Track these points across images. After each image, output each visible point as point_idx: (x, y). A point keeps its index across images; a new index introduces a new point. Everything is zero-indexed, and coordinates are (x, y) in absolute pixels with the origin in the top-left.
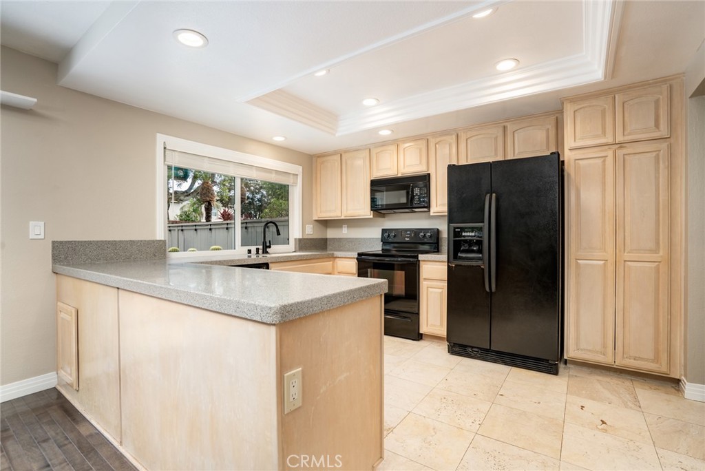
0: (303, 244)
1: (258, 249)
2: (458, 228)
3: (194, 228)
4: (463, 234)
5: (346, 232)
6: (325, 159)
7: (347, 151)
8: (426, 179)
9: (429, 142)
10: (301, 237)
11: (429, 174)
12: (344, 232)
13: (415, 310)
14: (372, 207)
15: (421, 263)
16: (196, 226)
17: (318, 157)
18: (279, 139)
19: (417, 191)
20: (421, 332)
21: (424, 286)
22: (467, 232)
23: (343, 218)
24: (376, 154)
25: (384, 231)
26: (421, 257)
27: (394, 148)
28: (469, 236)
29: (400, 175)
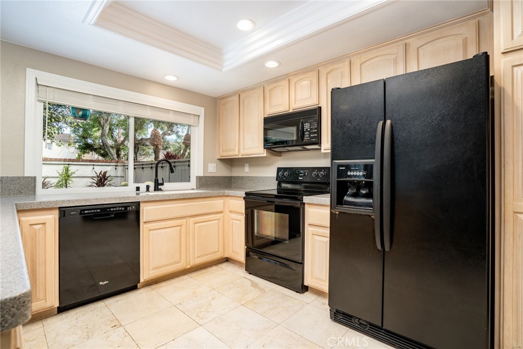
0: (204, 182)
1: (148, 187)
2: (342, 166)
3: (142, 166)
4: (349, 173)
5: (248, 171)
6: (225, 100)
7: (244, 91)
8: (316, 113)
9: (320, 73)
10: (202, 175)
11: (320, 108)
12: (246, 171)
13: (299, 259)
14: (264, 146)
15: (306, 206)
16: (143, 165)
17: (221, 99)
18: (171, 79)
19: (307, 126)
20: (306, 284)
21: (309, 231)
22: (354, 171)
23: (240, 156)
24: (270, 90)
25: (279, 169)
26: (306, 199)
27: (285, 83)
28: (356, 176)
29: (291, 111)
